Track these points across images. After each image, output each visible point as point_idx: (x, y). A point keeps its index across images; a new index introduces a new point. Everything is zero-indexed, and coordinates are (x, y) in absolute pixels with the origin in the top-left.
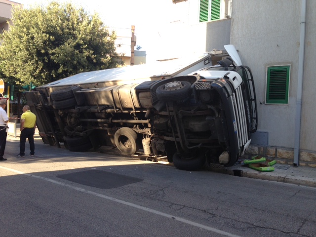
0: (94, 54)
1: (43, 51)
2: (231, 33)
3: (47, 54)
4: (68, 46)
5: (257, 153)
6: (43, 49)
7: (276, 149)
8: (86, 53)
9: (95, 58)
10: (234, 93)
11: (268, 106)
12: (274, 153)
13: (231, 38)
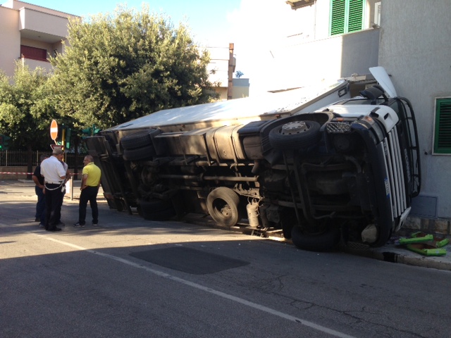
0: (178, 84)
1: (110, 82)
2: (380, 50)
3: (115, 85)
4: (144, 73)
5: (419, 228)
6: (111, 78)
7: (449, 222)
8: (168, 83)
9: (179, 89)
10: (386, 138)
11: (437, 157)
12: (446, 228)
13: (379, 56)
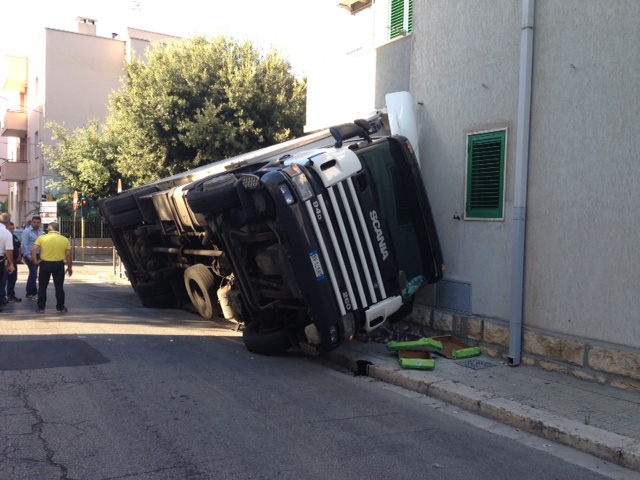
1: (167, 127)
2: (412, 67)
3: (174, 131)
5: (451, 329)
6: (167, 122)
7: (482, 322)
8: (243, 126)
10: (320, 197)
11: (470, 223)
12: (479, 331)
13: (411, 76)
